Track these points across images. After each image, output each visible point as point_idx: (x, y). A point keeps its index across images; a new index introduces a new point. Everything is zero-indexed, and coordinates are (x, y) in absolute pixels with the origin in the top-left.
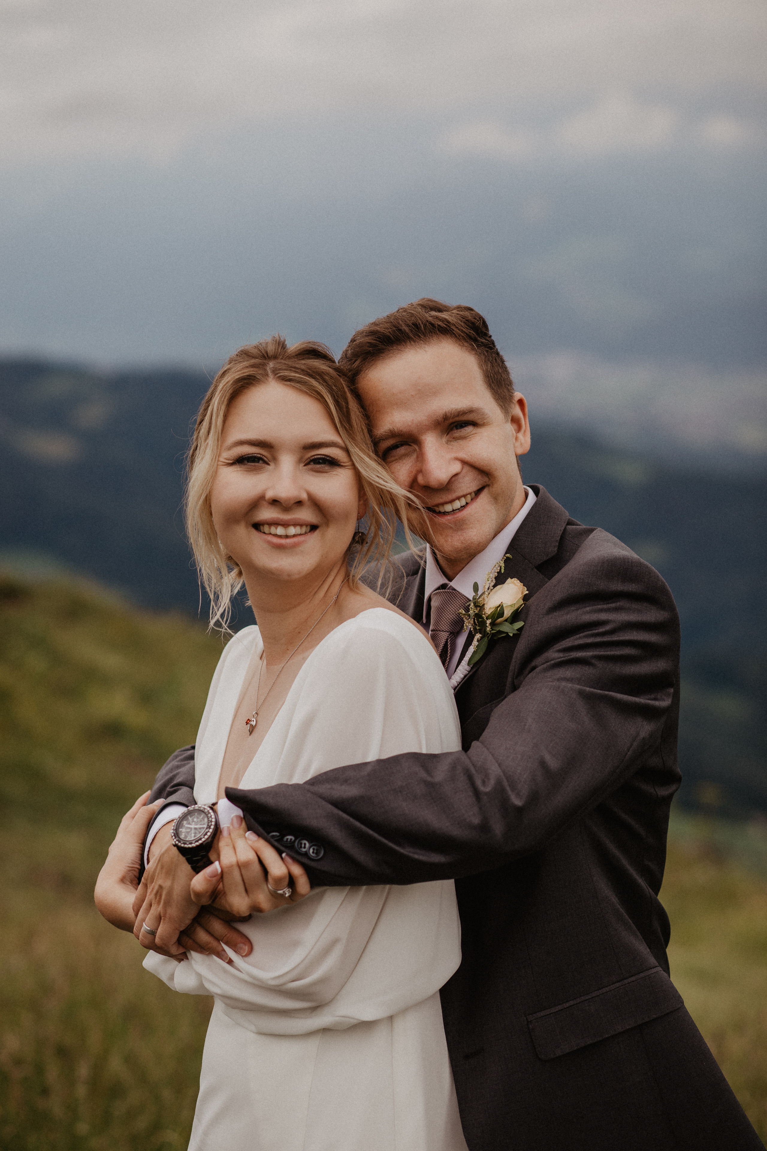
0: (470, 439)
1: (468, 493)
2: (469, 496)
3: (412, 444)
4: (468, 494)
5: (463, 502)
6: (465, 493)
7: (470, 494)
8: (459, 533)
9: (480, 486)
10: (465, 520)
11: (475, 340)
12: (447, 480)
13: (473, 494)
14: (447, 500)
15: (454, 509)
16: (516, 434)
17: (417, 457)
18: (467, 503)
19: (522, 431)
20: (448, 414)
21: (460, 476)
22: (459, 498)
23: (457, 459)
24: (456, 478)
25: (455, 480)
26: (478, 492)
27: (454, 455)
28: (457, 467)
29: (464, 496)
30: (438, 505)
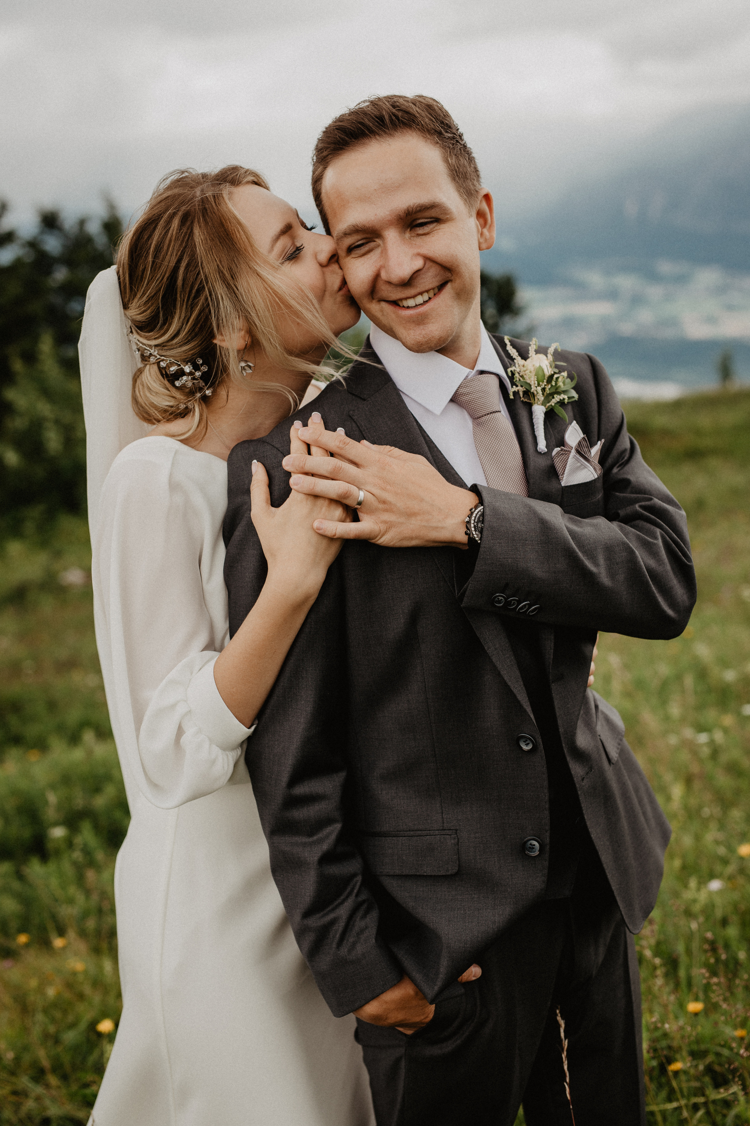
0: (433, 235)
1: (430, 288)
2: (432, 291)
3: (376, 240)
4: (431, 290)
5: (426, 297)
6: (427, 288)
7: (433, 289)
8: (422, 327)
9: (443, 282)
10: (427, 315)
11: (440, 134)
12: (408, 277)
13: (436, 290)
14: (409, 295)
15: (417, 304)
16: (482, 229)
17: (382, 252)
18: (430, 298)
19: (488, 226)
20: (410, 210)
21: (422, 272)
22: (421, 293)
23: (419, 254)
24: (419, 273)
25: (417, 276)
26: (441, 287)
27: (416, 251)
28: (419, 263)
29: (427, 291)
30: (401, 300)
